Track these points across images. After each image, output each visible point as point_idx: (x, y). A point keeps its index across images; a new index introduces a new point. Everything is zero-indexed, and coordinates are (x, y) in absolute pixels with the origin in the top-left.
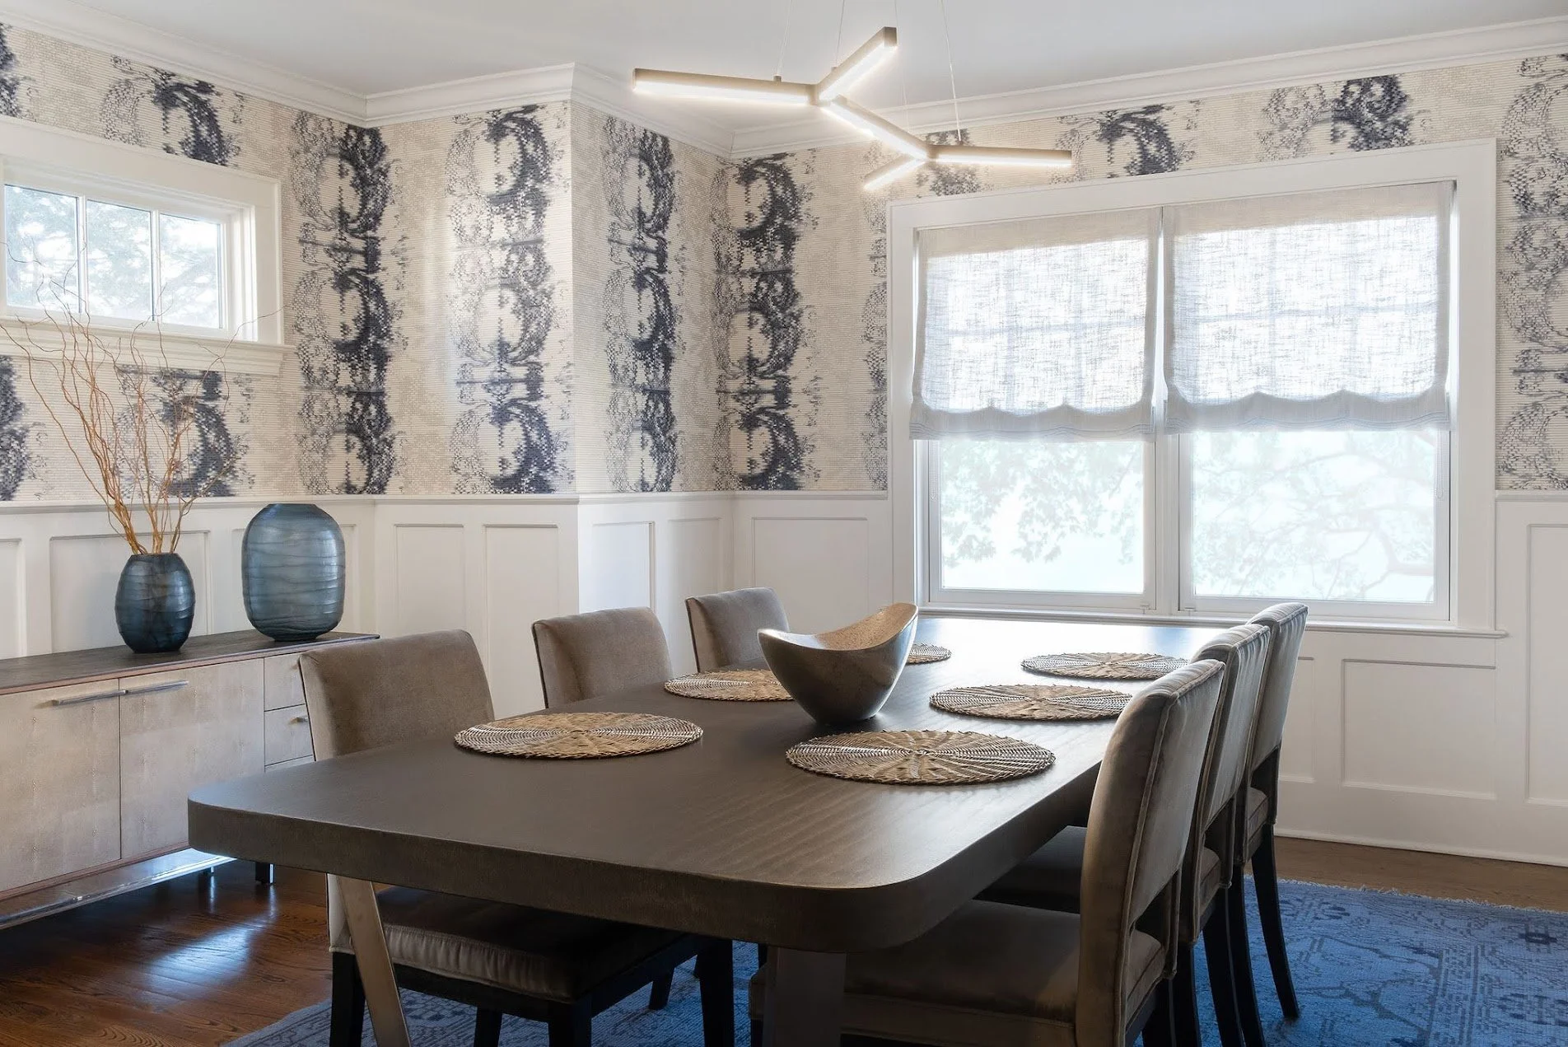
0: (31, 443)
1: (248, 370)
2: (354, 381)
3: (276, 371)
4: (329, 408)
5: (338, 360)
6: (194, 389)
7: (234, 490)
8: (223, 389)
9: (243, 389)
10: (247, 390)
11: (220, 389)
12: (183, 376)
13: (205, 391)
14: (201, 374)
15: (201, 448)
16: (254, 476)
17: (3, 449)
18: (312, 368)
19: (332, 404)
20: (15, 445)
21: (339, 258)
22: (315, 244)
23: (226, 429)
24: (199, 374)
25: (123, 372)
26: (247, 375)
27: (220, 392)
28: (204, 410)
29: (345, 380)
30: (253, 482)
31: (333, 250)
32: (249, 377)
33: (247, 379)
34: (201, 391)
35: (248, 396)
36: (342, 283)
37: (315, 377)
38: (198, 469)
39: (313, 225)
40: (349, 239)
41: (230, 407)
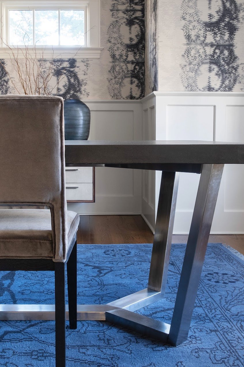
0: (10, 84)
1: (87, 57)
2: (135, 58)
3: (99, 57)
4: (123, 69)
5: (128, 51)
6: (66, 65)
7: (81, 98)
8: (77, 64)
9: (85, 64)
10: (87, 64)
11: (75, 64)
12: (61, 61)
13: (70, 65)
14: (69, 60)
15: (68, 84)
16: (89, 93)
17: (2, 85)
18: (115, 55)
19: (124, 67)
20: (5, 84)
21: (129, 14)
22: (118, 10)
23: (78, 77)
24: (67, 60)
25: (40, 61)
26: (87, 59)
27: (76, 65)
28: (69, 71)
29: (131, 57)
30: (89, 95)
31: (126, 11)
32: (88, 60)
33: (87, 60)
34: (68, 65)
35: (87, 66)
36: (130, 23)
37: (117, 58)
38: (66, 91)
39: (117, 4)
40: (134, 6)
41: (80, 70)
